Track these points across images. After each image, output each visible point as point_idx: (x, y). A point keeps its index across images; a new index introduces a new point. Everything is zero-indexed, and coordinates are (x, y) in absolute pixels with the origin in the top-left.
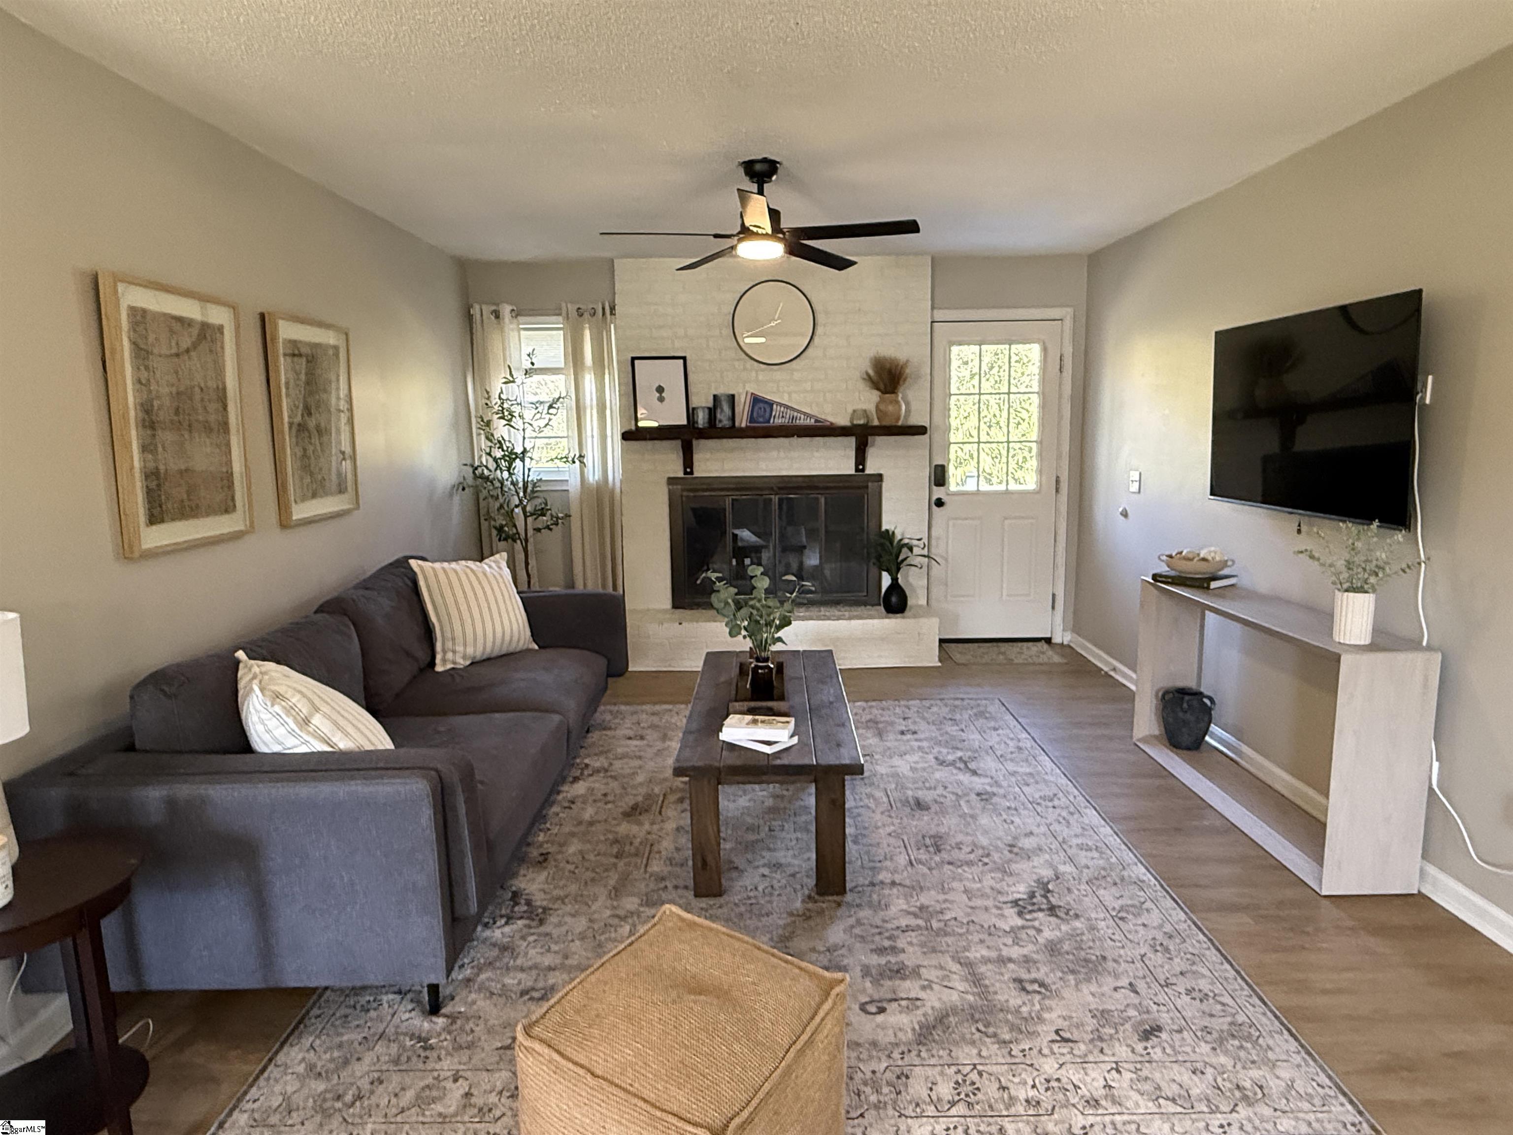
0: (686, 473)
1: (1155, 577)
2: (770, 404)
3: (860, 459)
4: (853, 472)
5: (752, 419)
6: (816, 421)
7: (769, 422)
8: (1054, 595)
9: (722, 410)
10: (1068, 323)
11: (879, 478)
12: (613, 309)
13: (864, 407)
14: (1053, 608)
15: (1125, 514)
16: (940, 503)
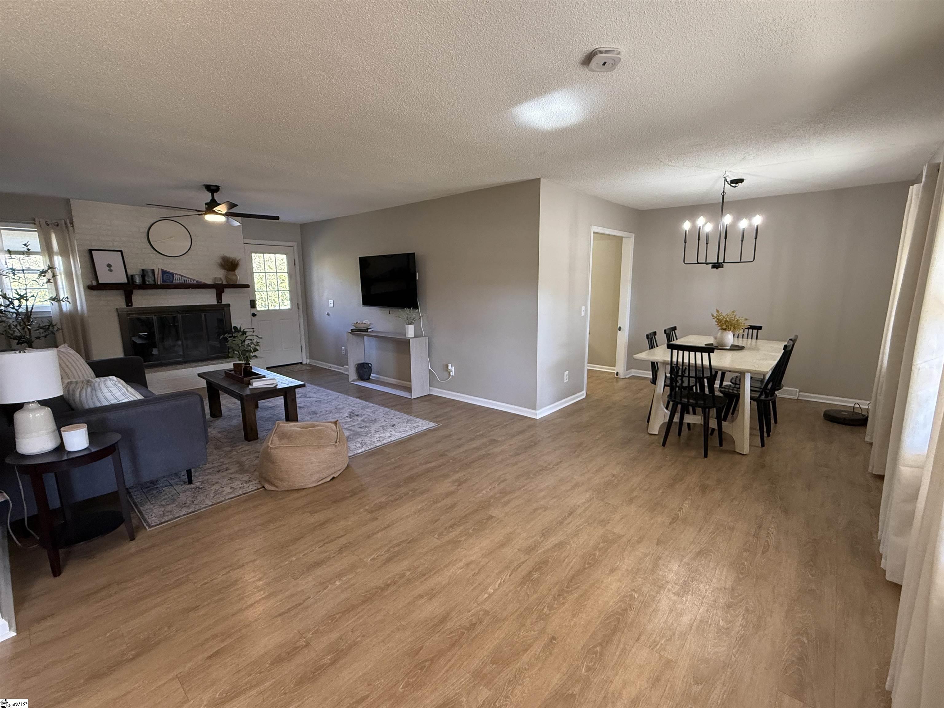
0: (127, 305)
1: (352, 330)
2: (172, 274)
3: (219, 298)
4: (216, 303)
5: (163, 280)
6: (197, 282)
7: (173, 282)
8: (301, 346)
9: (149, 276)
10: (295, 248)
11: (229, 305)
12: (72, 223)
13: (220, 277)
14: (302, 351)
15: (328, 314)
16: (254, 315)
